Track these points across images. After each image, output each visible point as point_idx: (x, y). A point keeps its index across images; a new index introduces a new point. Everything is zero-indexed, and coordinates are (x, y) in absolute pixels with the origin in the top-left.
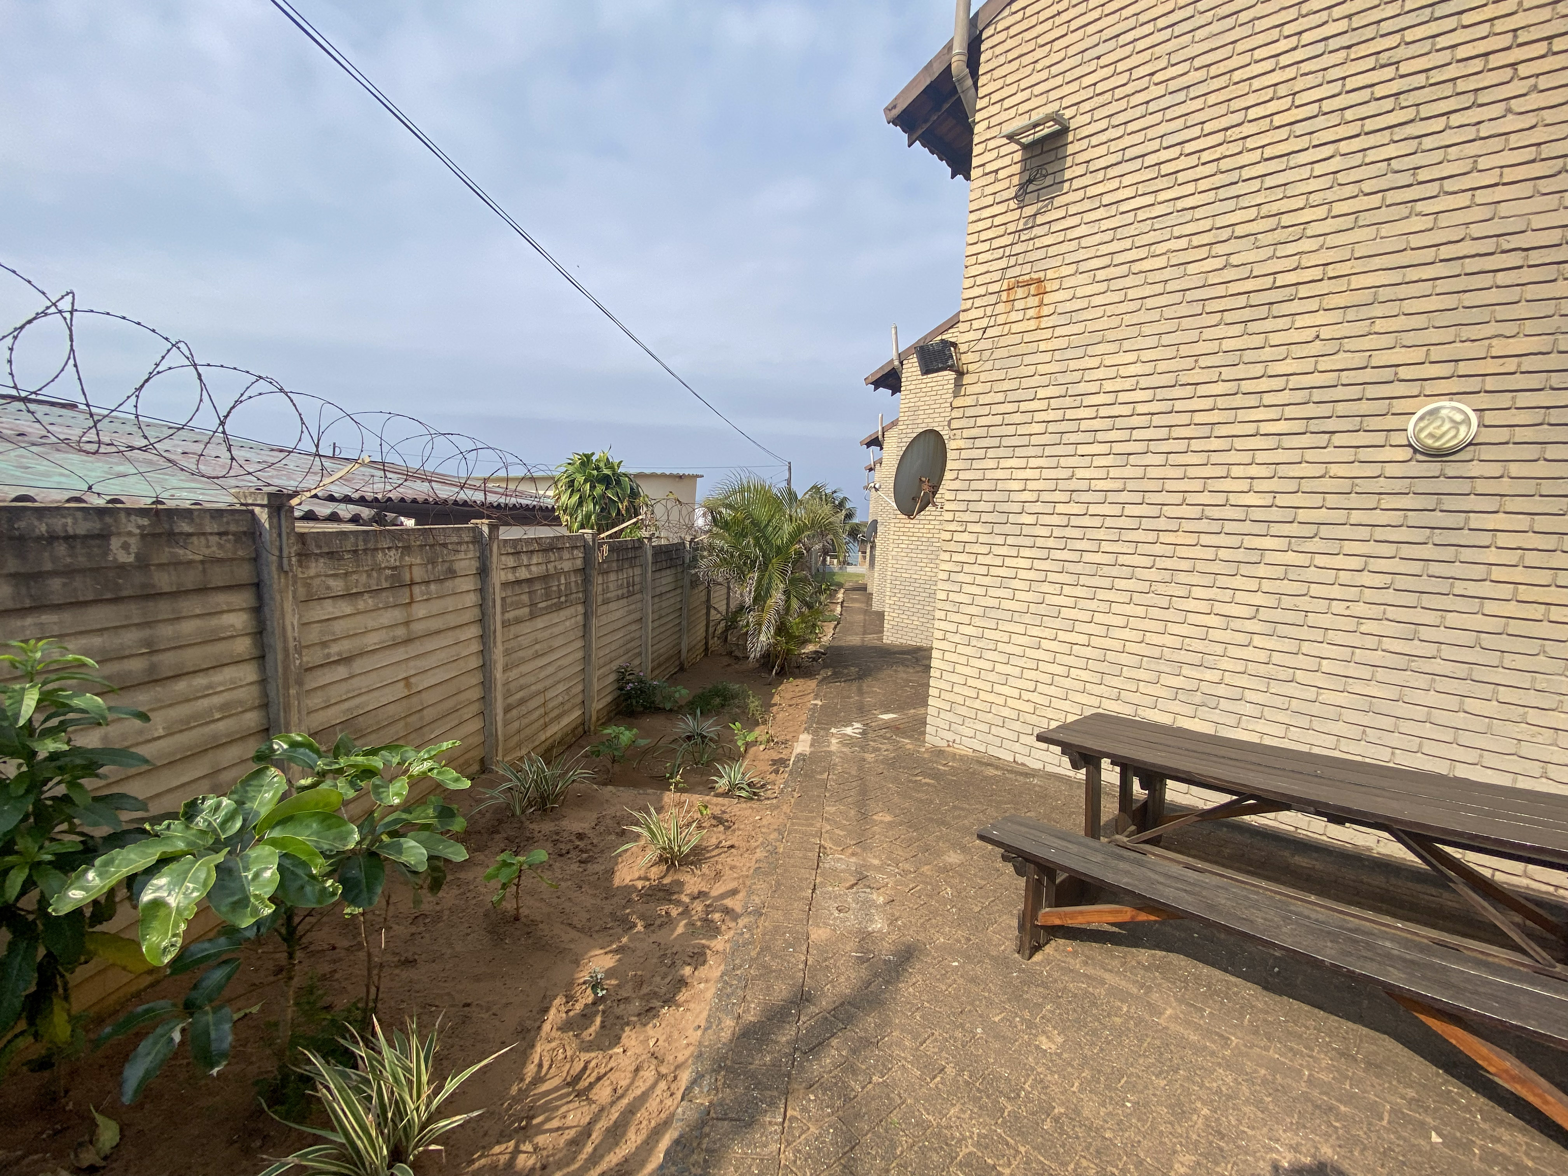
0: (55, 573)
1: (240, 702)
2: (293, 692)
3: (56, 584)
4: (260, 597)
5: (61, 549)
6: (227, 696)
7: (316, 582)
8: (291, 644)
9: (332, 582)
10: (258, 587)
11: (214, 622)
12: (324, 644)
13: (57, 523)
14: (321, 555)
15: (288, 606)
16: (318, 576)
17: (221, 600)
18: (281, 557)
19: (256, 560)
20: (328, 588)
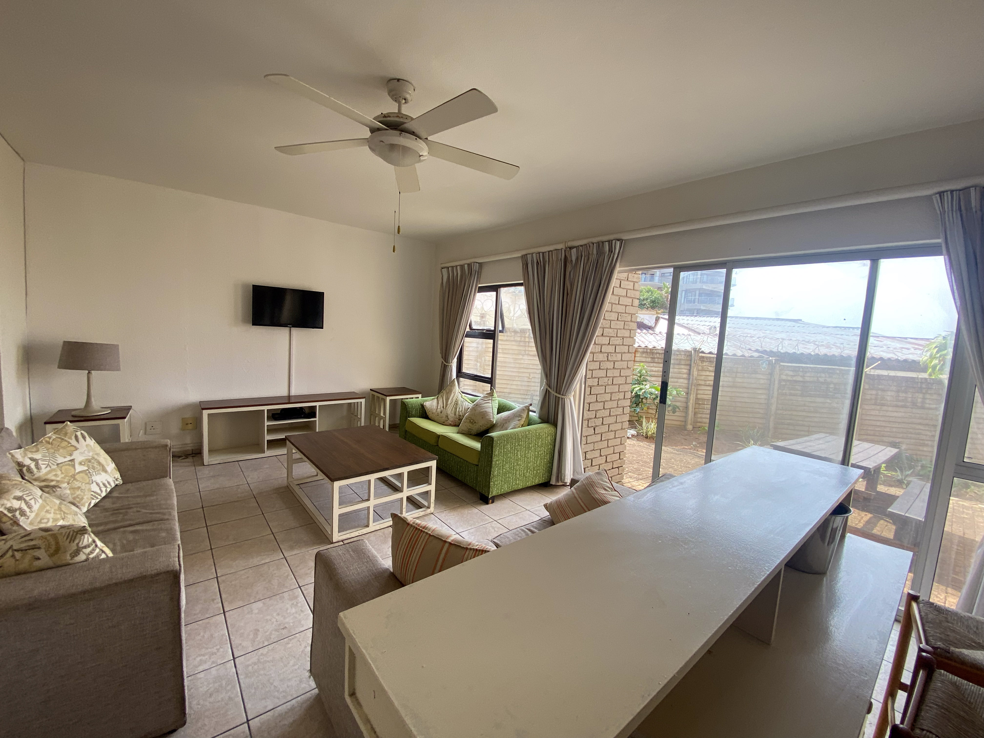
0: (657, 358)
1: (683, 386)
2: (693, 387)
3: (656, 359)
4: (690, 367)
5: (658, 355)
6: (680, 384)
7: (705, 367)
8: (694, 378)
9: (709, 368)
10: (690, 365)
11: (680, 370)
12: (705, 381)
13: (658, 351)
14: (708, 361)
15: (695, 370)
16: (705, 366)
17: (683, 367)
18: (695, 360)
19: (691, 360)
20: (708, 369)
